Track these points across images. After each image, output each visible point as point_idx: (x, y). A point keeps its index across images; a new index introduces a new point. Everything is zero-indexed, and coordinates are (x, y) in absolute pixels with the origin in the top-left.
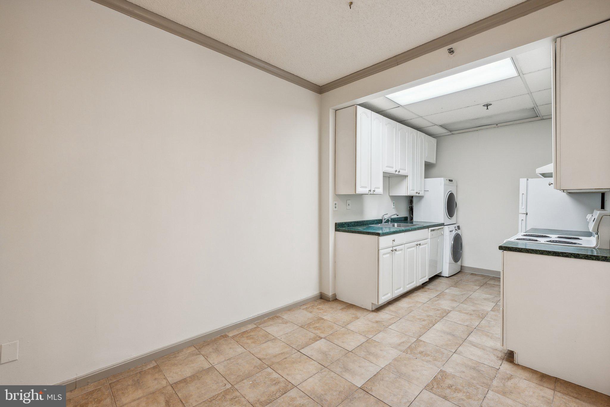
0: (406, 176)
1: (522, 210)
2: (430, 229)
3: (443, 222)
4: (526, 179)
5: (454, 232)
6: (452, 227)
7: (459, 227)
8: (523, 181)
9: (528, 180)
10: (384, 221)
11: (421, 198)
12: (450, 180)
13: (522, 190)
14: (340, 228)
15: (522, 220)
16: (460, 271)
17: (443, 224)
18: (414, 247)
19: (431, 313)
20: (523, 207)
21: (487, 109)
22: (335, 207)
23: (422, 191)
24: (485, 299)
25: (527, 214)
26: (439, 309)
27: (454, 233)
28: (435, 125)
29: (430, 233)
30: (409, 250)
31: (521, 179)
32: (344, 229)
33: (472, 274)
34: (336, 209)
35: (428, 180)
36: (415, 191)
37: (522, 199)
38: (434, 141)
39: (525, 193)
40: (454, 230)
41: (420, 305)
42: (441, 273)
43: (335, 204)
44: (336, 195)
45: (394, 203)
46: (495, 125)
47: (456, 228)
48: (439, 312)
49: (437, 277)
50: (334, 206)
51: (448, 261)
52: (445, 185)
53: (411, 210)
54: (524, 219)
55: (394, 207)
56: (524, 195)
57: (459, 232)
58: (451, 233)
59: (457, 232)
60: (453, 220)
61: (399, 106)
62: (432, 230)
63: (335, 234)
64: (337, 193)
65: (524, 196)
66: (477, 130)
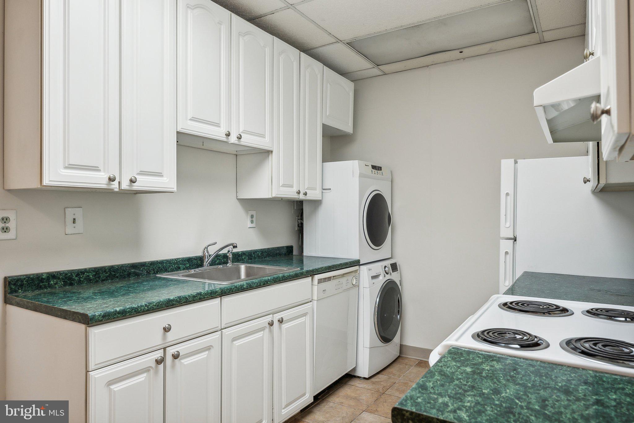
0: (269, 152)
1: (506, 231)
2: (317, 277)
3: (356, 258)
4: (512, 161)
5: (381, 278)
6: (378, 268)
7: (394, 267)
8: (507, 164)
9: (516, 162)
10: (206, 262)
11: (317, 203)
12: (374, 167)
13: (506, 186)
14: (22, 292)
15: (506, 253)
16: (399, 357)
17: (357, 263)
18: (262, 329)
20: (508, 225)
22: (4, 229)
23: (316, 190)
25: (515, 240)
27: (382, 280)
28: (339, 41)
29: (315, 288)
30: (237, 343)
31: (502, 160)
35: (330, 165)
36: (295, 189)
37: (505, 204)
38: (348, 86)
39: (511, 193)
40: (382, 273)
42: (354, 369)
43: (4, 220)
45: (252, 216)
46: (458, 53)
47: (387, 269)
49: (347, 379)
50: (1, 226)
51: (368, 344)
52: (361, 176)
53: (301, 231)
54: (510, 251)
55: (253, 225)
56: (509, 197)
57: (395, 276)
58: (374, 281)
59: (388, 277)
60: (384, 251)
62: (320, 281)
63: (4, 311)
65: (510, 199)
66: (428, 66)
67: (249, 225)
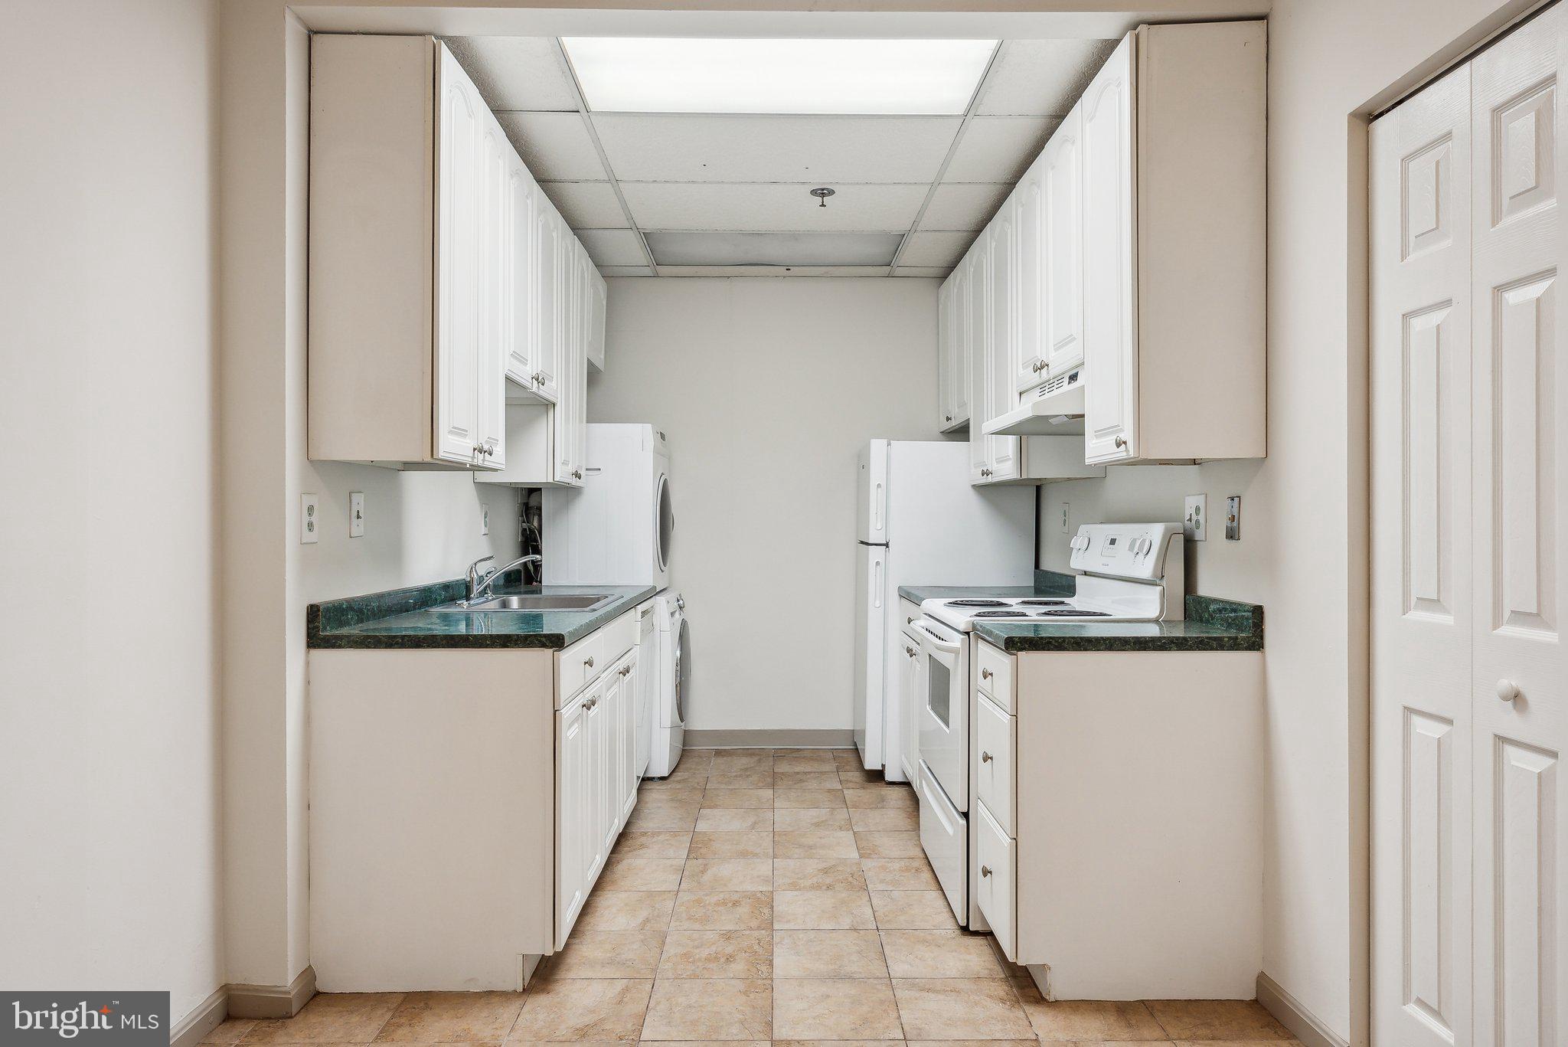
0: (550, 406)
1: (876, 533)
2: (639, 609)
3: (652, 584)
4: (885, 442)
5: (677, 615)
8: (877, 446)
9: (889, 445)
10: (476, 589)
11: (568, 492)
12: (662, 436)
14: (332, 628)
15: (878, 563)
17: (653, 592)
18: (616, 680)
19: (727, 922)
20: (879, 525)
21: (823, 205)
22: (310, 527)
23: (582, 470)
24: (817, 825)
25: (888, 548)
26: (735, 897)
27: (678, 619)
28: (634, 228)
29: (639, 625)
30: (609, 696)
31: (872, 441)
32: (344, 631)
33: (719, 753)
34: (312, 537)
35: (598, 429)
36: (571, 469)
37: (876, 500)
39: (883, 483)
40: (677, 609)
41: (670, 904)
42: (644, 768)
43: (311, 509)
44: (311, 462)
45: (486, 515)
46: (782, 270)
47: (680, 602)
48: (744, 910)
50: (306, 519)
51: (668, 721)
52: (655, 449)
53: (530, 542)
54: (882, 561)
55: (488, 531)
56: (880, 490)
58: (674, 620)
59: (682, 615)
61: (579, 108)
62: (643, 614)
63: (307, 664)
64: (314, 456)
65: (883, 492)
66: (729, 277)
67: (484, 530)
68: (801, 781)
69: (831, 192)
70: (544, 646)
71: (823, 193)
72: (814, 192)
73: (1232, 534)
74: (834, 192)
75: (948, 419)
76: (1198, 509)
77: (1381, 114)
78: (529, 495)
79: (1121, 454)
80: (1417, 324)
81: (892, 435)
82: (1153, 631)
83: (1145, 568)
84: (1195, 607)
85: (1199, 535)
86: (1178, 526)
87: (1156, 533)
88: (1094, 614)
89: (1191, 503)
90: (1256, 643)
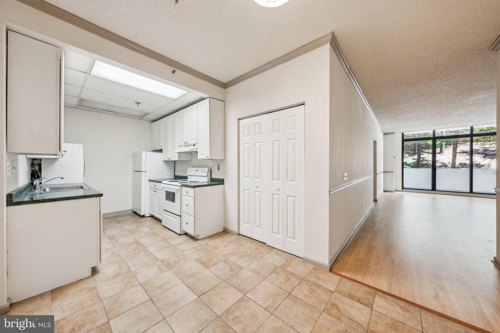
19: (132, 248)
21: (138, 105)
22: (8, 171)
26: (130, 243)
28: (79, 97)
43: (8, 167)
46: (116, 114)
48: (134, 245)
50: (7, 169)
61: (87, 73)
63: (7, 210)
64: (9, 151)
66: (99, 112)
68: (125, 221)
69: (140, 103)
70: (97, 197)
71: (138, 103)
72: (136, 103)
73: (219, 169)
74: (141, 103)
75: (155, 148)
76: (212, 166)
77: (240, 120)
78: (33, 161)
79: (207, 158)
80: (246, 145)
81: (147, 151)
82: (206, 183)
83: (205, 174)
84: (212, 180)
85: (212, 169)
86: (210, 168)
87: (206, 169)
88: (196, 182)
89: (210, 165)
90: (223, 184)
